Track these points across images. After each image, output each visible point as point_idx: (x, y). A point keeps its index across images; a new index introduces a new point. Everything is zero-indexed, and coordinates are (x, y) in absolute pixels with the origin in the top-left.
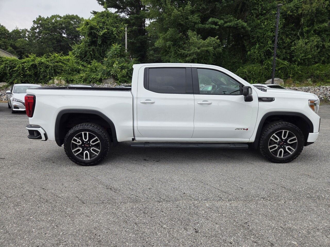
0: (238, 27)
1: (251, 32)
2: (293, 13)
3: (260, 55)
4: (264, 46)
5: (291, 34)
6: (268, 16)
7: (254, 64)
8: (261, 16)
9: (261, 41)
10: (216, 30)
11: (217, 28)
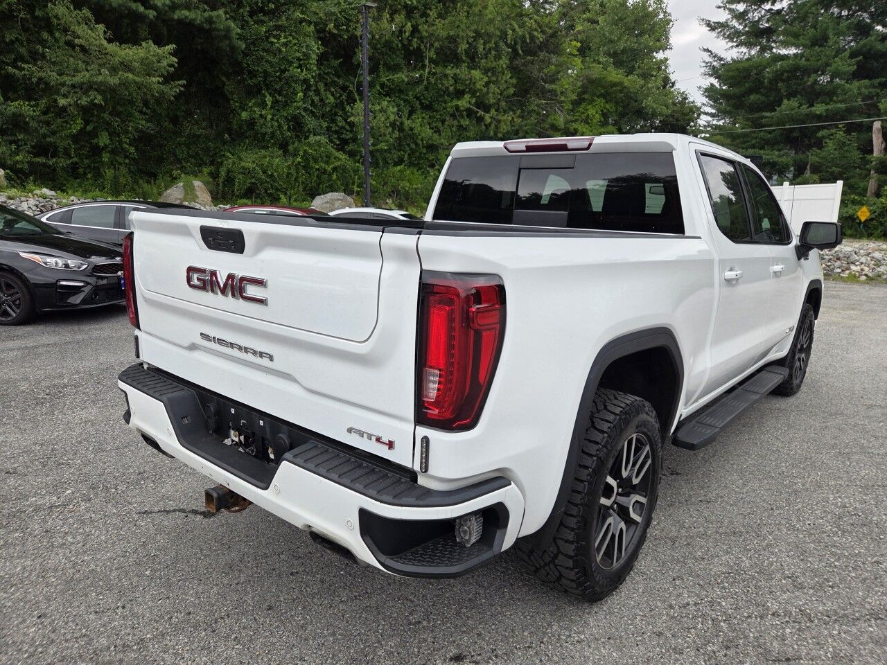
0: (213, 30)
1: (246, 55)
2: (338, 29)
3: (280, 126)
4: (286, 102)
5: (334, 83)
6: (283, 21)
7: (265, 148)
8: (264, 15)
9: (277, 87)
10: (147, 21)
11: (151, 17)
